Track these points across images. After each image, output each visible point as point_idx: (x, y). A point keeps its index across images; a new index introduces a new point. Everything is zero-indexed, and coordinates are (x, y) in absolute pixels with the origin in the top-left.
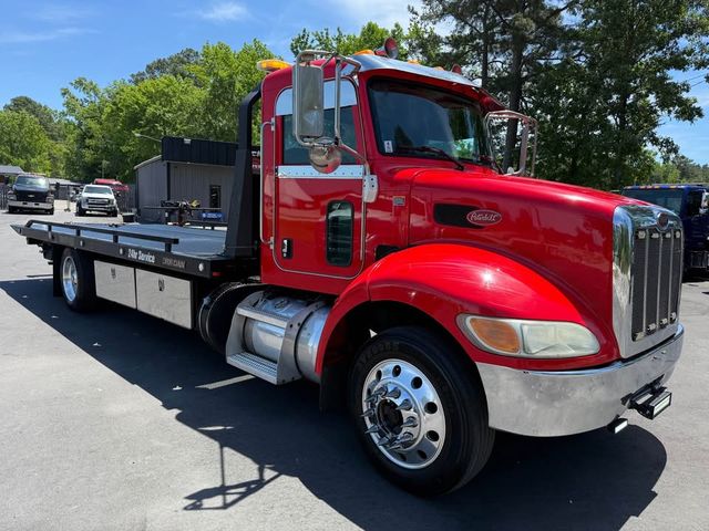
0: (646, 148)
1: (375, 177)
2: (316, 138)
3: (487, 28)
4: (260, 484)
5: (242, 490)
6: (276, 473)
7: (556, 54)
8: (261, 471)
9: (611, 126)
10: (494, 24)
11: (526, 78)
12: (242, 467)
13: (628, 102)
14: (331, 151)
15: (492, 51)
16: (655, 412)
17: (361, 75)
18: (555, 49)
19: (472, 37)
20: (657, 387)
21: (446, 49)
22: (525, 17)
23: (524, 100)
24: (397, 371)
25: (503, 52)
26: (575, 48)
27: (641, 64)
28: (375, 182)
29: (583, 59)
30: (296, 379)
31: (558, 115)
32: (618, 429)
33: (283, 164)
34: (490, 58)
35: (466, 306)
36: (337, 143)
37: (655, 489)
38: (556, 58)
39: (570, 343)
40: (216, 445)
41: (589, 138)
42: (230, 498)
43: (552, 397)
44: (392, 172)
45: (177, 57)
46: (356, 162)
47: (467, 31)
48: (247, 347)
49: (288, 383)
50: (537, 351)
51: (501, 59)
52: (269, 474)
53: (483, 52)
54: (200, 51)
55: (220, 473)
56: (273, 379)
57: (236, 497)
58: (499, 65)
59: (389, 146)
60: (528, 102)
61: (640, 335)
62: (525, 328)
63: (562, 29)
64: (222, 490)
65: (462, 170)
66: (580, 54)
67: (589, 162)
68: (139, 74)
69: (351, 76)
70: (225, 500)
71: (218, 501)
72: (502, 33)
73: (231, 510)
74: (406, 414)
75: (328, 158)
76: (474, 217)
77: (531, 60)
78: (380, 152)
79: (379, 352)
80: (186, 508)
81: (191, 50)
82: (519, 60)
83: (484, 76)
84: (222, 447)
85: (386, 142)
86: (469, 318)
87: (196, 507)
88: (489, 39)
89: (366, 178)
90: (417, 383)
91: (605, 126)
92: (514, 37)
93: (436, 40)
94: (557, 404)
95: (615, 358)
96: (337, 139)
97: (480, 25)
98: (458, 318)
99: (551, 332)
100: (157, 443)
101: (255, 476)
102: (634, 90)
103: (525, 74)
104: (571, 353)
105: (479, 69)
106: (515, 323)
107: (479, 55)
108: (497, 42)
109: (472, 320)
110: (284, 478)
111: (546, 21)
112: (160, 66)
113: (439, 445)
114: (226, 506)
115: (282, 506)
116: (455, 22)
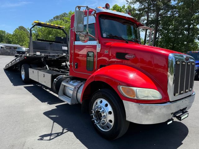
0: (196, 41)
1: (100, 44)
2: (81, 32)
3: (149, 5)
4: (62, 133)
5: (56, 135)
6: (67, 131)
7: (169, 13)
8: (63, 130)
9: (185, 34)
10: (151, 4)
11: (160, 20)
12: (58, 128)
13: (190, 27)
14: (85, 36)
15: (150, 12)
16: (182, 119)
17: (97, 14)
18: (169, 11)
19: (144, 9)
20: (184, 111)
21: (137, 12)
22: (160, 2)
23: (159, 27)
24: (101, 102)
25: (153, 13)
26: (175, 11)
27: (195, 16)
28: (100, 46)
29: (177, 14)
30: (77, 103)
31: (169, 31)
32: (168, 123)
33: (76, 41)
34: (149, 14)
35: (121, 83)
36: (87, 34)
37: (182, 142)
38: (169, 14)
39: (152, 95)
40: (52, 121)
41: (178, 38)
42: (52, 137)
43: (147, 112)
44: (105, 43)
45: (62, 15)
46: (95, 40)
47: (143, 7)
48: (65, 94)
49: (74, 105)
50: (141, 97)
51: (153, 15)
52: (65, 131)
53: (147, 13)
54: (68, 13)
55: (51, 130)
56: (70, 103)
57: (54, 137)
58: (152, 16)
59: (104, 35)
60: (160, 27)
61: (176, 94)
62: (137, 90)
63: (171, 6)
64: (50, 135)
65: (128, 43)
66: (176, 13)
67: (178, 45)
68: (52, 20)
69: (94, 14)
70: (50, 137)
71: (48, 138)
72: (153, 7)
73: (51, 140)
74: (103, 115)
75: (85, 38)
76: (127, 56)
77: (161, 15)
78: (102, 37)
79: (97, 96)
80: (38, 140)
81: (65, 13)
82: (158, 15)
83: (148, 20)
84: (54, 122)
85: (104, 34)
86: (121, 87)
87: (41, 139)
88: (149, 9)
89: (97, 45)
90: (106, 105)
91: (183, 34)
92: (156, 8)
93: (134, 9)
94: (149, 114)
95: (168, 101)
96: (87, 32)
97: (146, 5)
98: (118, 87)
99: (147, 92)
100: (35, 120)
101: (61, 131)
102: (192, 24)
103: (160, 19)
104: (153, 99)
105: (146, 17)
106: (135, 89)
107: (146, 14)
108: (152, 10)
109: (122, 87)
110: (69, 132)
111: (166, 3)
112: (57, 17)
113: (112, 124)
114: (50, 140)
115: (66, 140)
116: (139, 4)
